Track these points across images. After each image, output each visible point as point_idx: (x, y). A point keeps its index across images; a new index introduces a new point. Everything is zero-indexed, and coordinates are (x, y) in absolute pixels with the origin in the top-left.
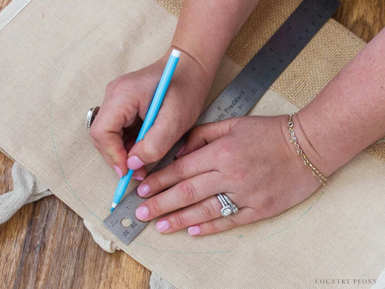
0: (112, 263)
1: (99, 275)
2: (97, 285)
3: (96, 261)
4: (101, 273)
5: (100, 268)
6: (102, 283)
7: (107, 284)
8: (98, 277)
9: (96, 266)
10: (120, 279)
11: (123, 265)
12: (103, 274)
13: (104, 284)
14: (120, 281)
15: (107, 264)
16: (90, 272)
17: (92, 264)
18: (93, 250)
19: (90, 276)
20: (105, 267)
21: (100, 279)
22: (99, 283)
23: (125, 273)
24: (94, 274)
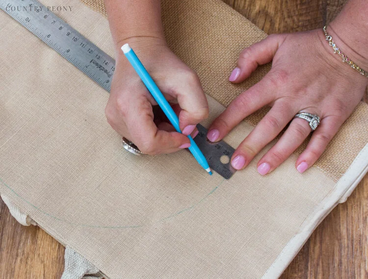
0: (29, 241)
1: (16, 251)
2: (14, 260)
3: (13, 238)
4: (18, 249)
5: (17, 245)
6: (19, 259)
7: (24, 259)
8: (14, 253)
9: (14, 243)
10: (36, 255)
11: (39, 242)
12: (19, 251)
13: (21, 260)
14: (36, 257)
15: (23, 241)
16: (8, 248)
17: (10, 242)
18: (11, 228)
19: (8, 252)
20: (21, 244)
21: (17, 255)
22: (16, 259)
23: (41, 249)
24: (11, 250)
